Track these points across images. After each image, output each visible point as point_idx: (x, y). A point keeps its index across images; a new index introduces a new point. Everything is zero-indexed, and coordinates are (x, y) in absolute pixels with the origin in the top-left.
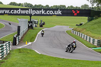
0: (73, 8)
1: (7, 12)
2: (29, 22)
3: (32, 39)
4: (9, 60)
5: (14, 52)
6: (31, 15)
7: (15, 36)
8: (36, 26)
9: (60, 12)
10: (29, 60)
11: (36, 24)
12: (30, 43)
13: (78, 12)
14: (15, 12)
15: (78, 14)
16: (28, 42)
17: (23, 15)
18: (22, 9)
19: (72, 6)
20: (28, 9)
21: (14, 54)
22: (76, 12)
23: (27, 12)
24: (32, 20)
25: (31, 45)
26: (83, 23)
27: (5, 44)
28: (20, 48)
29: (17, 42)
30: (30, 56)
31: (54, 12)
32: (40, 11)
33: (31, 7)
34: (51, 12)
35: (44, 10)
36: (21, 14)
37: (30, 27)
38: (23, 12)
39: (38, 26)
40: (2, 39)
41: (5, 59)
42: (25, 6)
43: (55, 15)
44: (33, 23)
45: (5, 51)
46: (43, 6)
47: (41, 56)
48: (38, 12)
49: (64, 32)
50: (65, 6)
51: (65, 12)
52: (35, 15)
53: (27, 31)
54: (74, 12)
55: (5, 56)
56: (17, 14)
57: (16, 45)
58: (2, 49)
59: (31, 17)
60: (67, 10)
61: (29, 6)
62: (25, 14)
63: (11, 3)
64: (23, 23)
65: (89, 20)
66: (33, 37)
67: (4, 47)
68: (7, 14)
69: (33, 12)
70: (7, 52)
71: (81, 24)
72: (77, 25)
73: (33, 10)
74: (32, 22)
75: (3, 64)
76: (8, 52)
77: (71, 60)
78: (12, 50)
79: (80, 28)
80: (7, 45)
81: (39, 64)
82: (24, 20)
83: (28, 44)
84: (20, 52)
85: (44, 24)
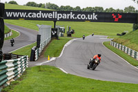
0: (113, 11)
1: (23, 15)
2: (52, 29)
3: (56, 53)
4: (25, 81)
5: (32, 71)
6: (55, 20)
7: (33, 49)
8: (62, 36)
9: (95, 17)
10: (52, 81)
11: (62, 32)
12: (54, 58)
13: (120, 17)
14: (34, 15)
15: (119, 19)
16: (51, 58)
17: (45, 19)
18: (43, 12)
19: (111, 9)
20: (52, 12)
21: (32, 73)
22: (117, 17)
23: (50, 15)
24: (56, 27)
25: (55, 61)
26: (127, 32)
27: (19, 59)
28: (40, 64)
29: (36, 56)
30: (53, 76)
31: (87, 17)
32: (68, 15)
33: (55, 8)
34: (83, 16)
35: (73, 13)
36: (42, 19)
37: (54, 37)
38: (45, 16)
39: (65, 35)
40: (16, 52)
41: (20, 79)
42: (48, 8)
43: (88, 20)
44: (58, 30)
45: (19, 69)
46: (72, 8)
47: (69, 77)
48: (65, 16)
49: (100, 44)
50: (102, 8)
51: (102, 16)
52: (62, 20)
53: (50, 41)
54: (114, 17)
55: (19, 76)
56: (36, 19)
57: (34, 61)
58: (15, 66)
59: (55, 22)
60: (105, 13)
61: (53, 8)
62: (48, 19)
63: (29, 3)
64: (44, 30)
65: (135, 28)
66: (58, 51)
67: (19, 63)
68: (23, 17)
69: (59, 16)
70: (22, 70)
71: (124, 34)
72: (118, 35)
73: (58, 12)
74: (56, 30)
75: (16, 86)
76: (24, 70)
77: (110, 83)
78: (29, 68)
79: (122, 39)
80: (23, 60)
81: (66, 88)
82: (46, 26)
83: (51, 60)
84: (40, 71)
85: (73, 33)
